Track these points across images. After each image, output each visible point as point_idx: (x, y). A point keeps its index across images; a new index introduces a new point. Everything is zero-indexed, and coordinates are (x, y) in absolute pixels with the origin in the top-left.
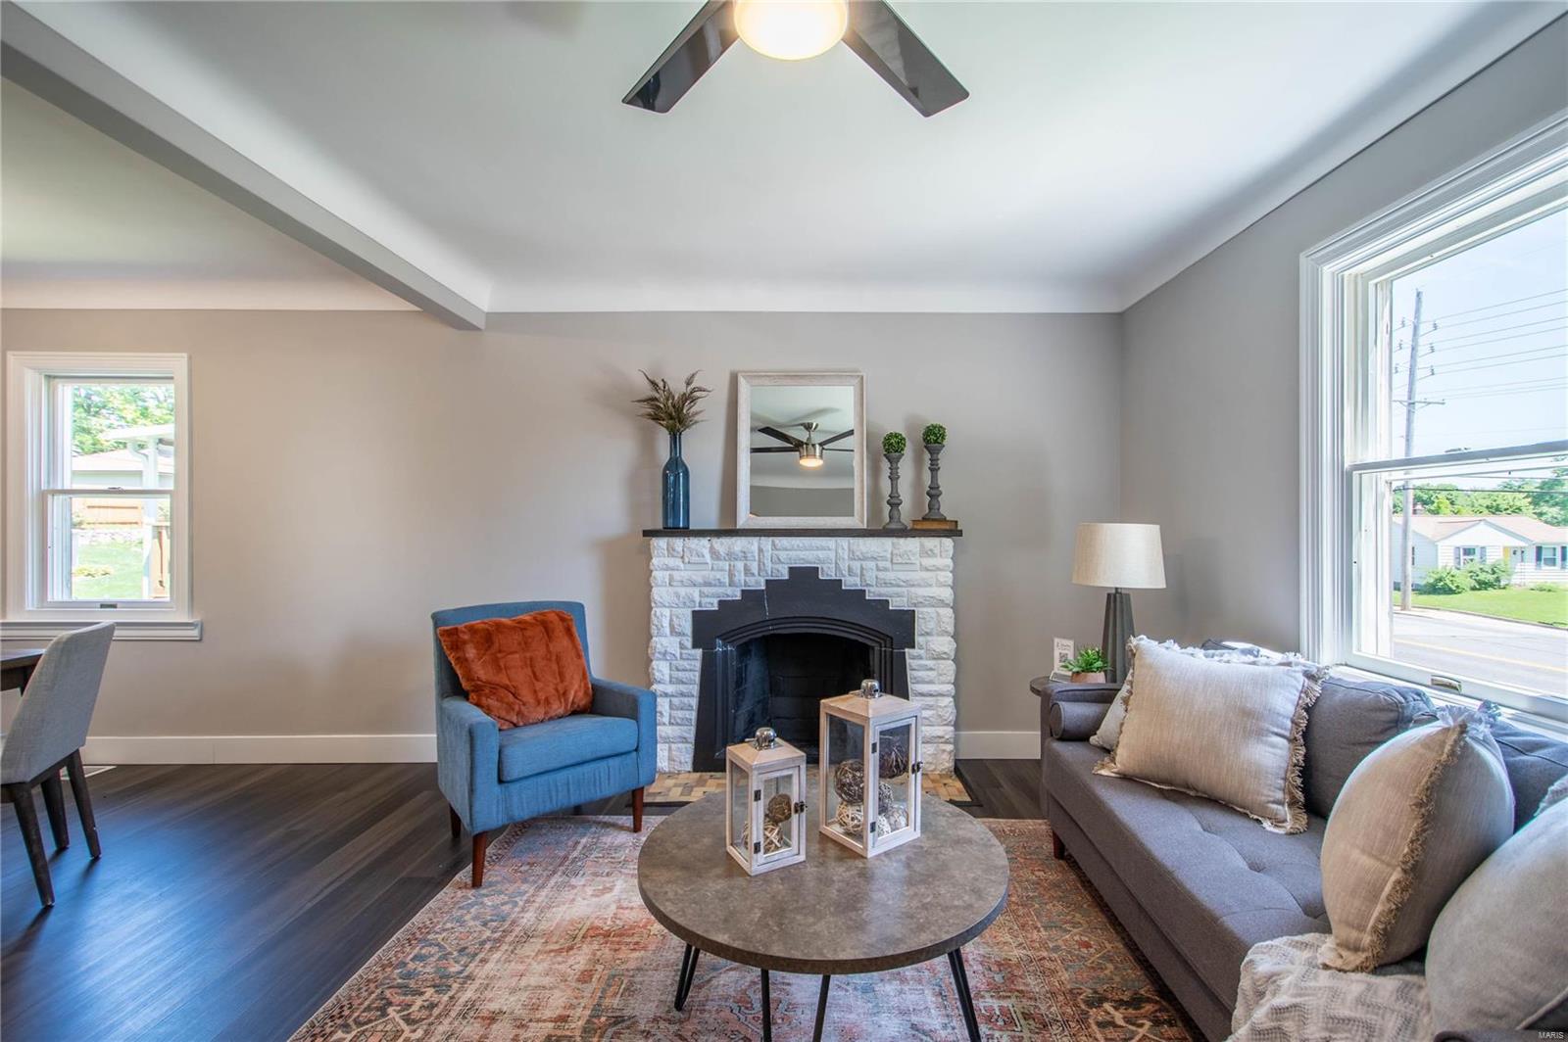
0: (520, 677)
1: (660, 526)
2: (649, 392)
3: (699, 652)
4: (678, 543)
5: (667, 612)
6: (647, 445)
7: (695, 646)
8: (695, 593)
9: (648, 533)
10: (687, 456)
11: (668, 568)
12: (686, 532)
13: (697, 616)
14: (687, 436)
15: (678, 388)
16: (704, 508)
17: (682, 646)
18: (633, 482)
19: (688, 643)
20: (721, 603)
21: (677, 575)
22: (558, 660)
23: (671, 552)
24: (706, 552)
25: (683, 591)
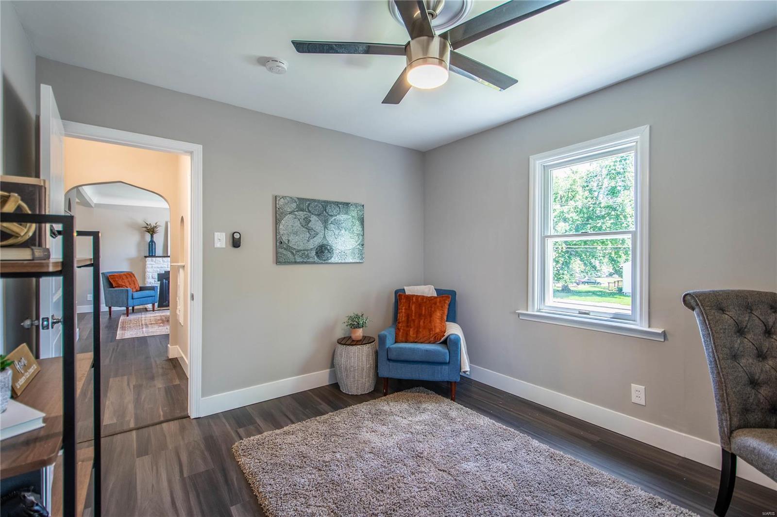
0: (127, 284)
1: (148, 255)
2: (146, 225)
3: (159, 282)
4: (154, 259)
5: (151, 274)
6: (143, 237)
7: (158, 281)
8: (158, 270)
9: (146, 257)
10: (155, 240)
11: (151, 264)
12: (155, 256)
13: (159, 275)
14: (155, 235)
15: (153, 225)
16: (159, 251)
17: (155, 281)
18: (139, 245)
19: (157, 280)
20: (165, 272)
21: (154, 266)
22: (134, 281)
23: (152, 261)
24: (161, 261)
25: (155, 269)
